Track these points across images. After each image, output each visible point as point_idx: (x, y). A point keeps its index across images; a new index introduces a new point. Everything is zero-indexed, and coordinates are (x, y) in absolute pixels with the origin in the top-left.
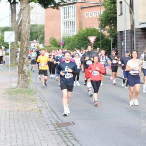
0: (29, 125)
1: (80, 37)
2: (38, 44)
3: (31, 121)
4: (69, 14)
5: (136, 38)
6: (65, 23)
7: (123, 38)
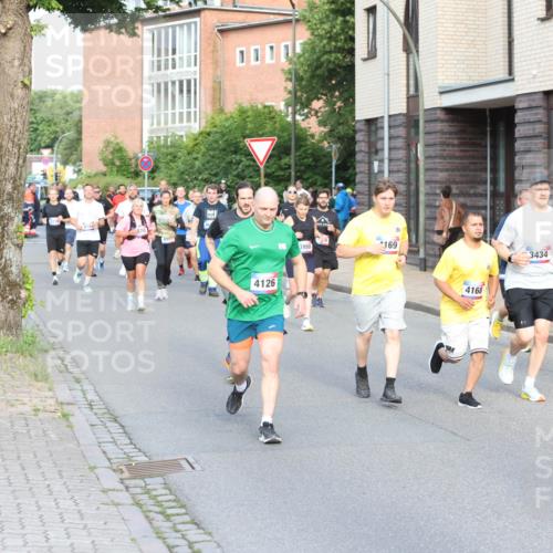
0: (23, 469)
1: (216, 142)
2: (58, 164)
3: (32, 456)
4: (174, 52)
5: (427, 145)
6: (159, 85)
7: (379, 146)
